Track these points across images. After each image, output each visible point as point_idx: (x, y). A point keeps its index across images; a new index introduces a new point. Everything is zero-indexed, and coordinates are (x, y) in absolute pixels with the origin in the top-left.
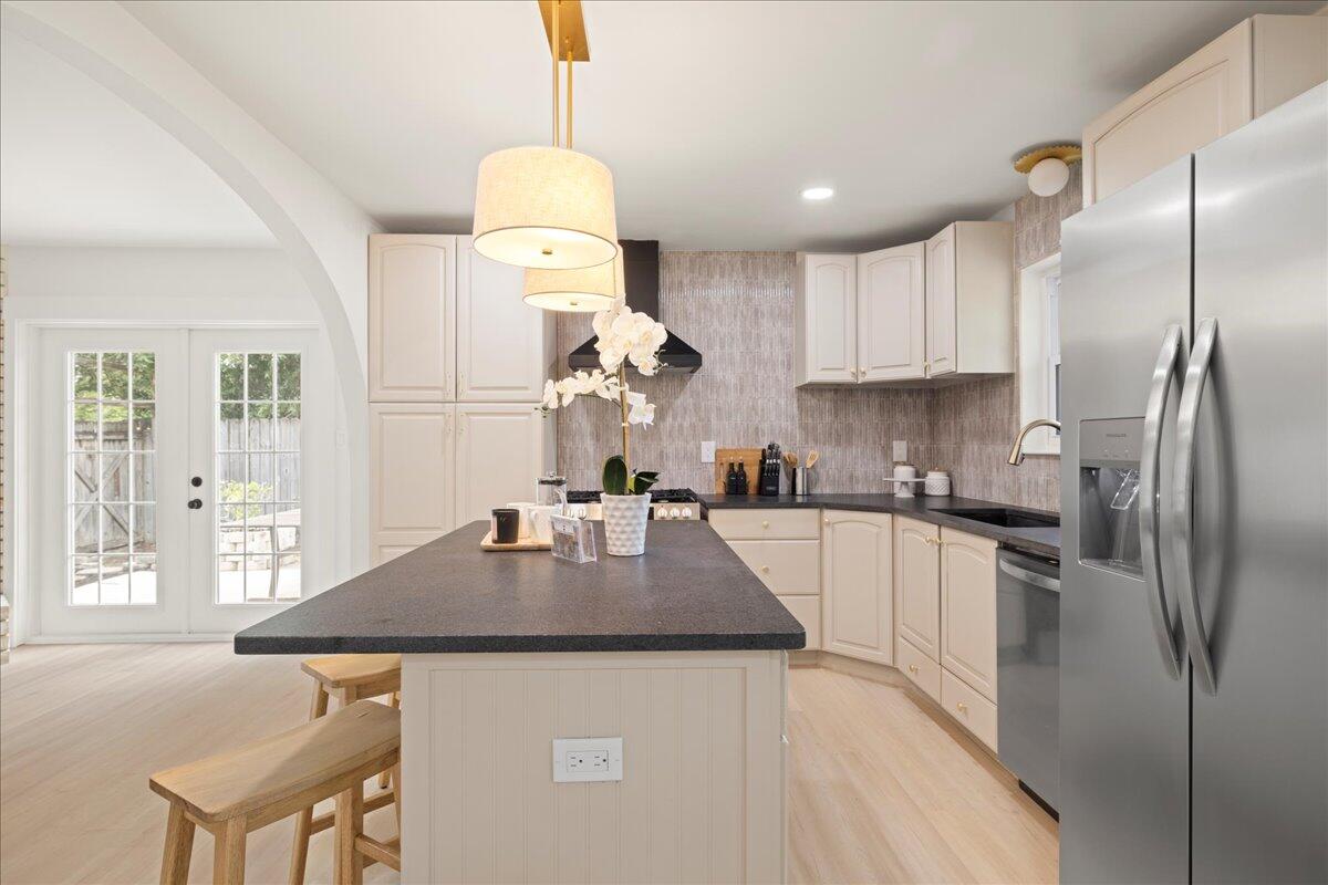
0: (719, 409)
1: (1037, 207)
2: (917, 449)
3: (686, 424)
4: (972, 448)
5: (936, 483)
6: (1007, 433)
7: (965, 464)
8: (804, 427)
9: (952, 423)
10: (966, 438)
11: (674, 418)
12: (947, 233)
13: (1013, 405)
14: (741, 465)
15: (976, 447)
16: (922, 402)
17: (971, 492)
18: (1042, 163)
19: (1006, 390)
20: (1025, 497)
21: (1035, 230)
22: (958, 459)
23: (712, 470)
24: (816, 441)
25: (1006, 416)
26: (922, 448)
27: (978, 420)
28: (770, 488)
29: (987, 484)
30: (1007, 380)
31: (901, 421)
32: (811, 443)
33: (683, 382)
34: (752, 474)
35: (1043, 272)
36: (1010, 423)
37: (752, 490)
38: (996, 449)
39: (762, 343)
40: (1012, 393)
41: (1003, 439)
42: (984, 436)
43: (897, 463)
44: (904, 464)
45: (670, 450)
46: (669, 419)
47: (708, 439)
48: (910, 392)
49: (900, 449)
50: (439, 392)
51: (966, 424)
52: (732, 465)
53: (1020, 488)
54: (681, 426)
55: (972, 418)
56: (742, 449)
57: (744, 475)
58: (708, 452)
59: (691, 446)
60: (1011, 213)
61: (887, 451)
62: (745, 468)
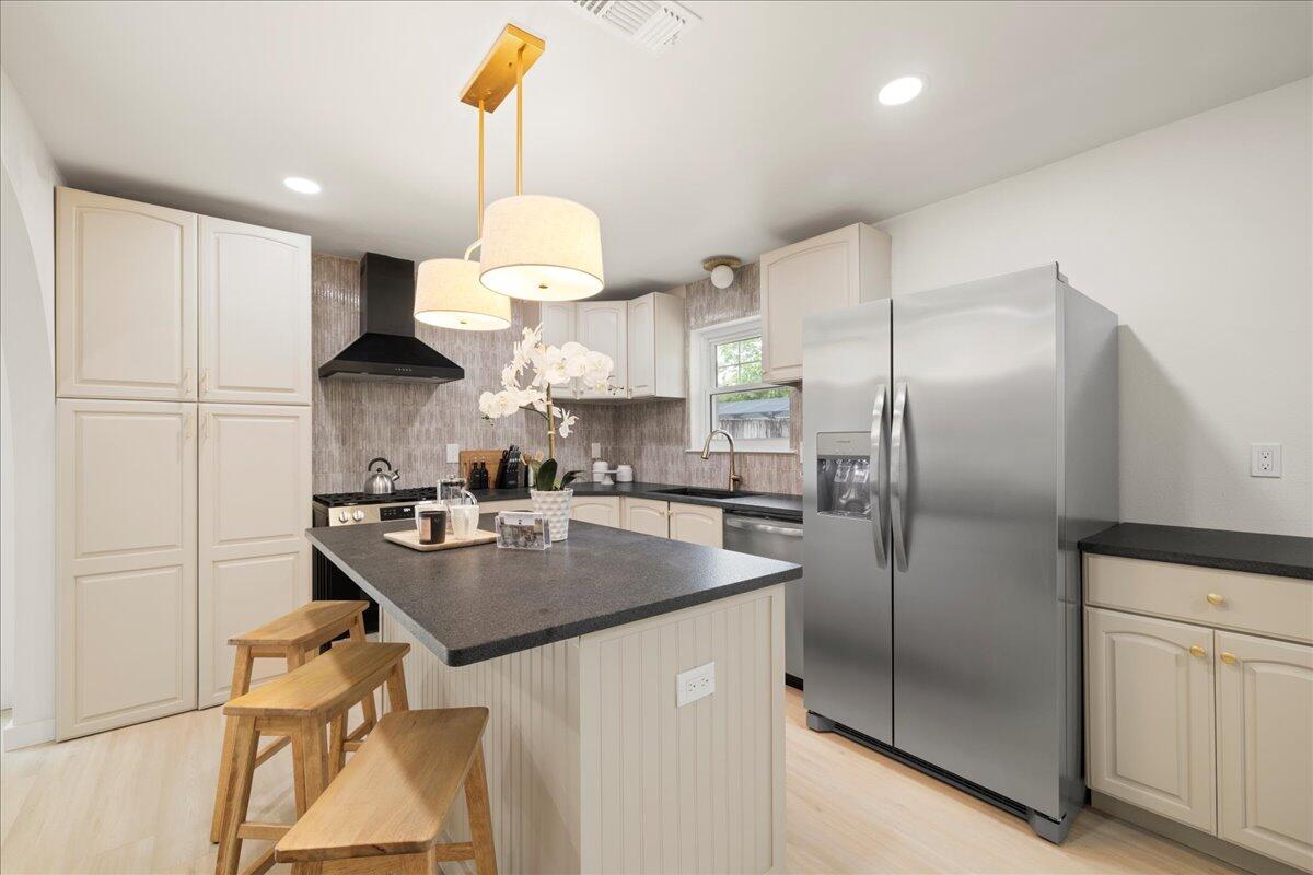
0: (461, 416)
1: (704, 292)
2: (606, 449)
3: (432, 429)
4: (650, 448)
5: (625, 472)
6: (681, 438)
7: (644, 457)
8: (530, 433)
9: (633, 430)
10: (645, 441)
11: (422, 424)
12: (649, 298)
13: (684, 420)
14: (483, 464)
15: (654, 448)
16: (610, 414)
17: (650, 477)
18: (719, 267)
19: (679, 409)
20: (694, 479)
21: (701, 307)
22: (638, 454)
23: (457, 468)
24: (539, 443)
25: (679, 427)
26: (610, 448)
27: (656, 429)
28: (511, 483)
29: (663, 472)
30: (680, 403)
31: (597, 428)
32: (536, 445)
33: (430, 392)
34: (493, 471)
35: (702, 334)
36: (682, 430)
37: (491, 485)
38: (673, 449)
39: (498, 362)
40: (684, 412)
41: (677, 441)
42: (661, 439)
43: (595, 460)
44: (602, 460)
45: (418, 452)
46: (417, 425)
47: (452, 441)
48: (602, 407)
49: (596, 449)
50: (173, 390)
51: (646, 431)
52: (475, 464)
53: (690, 475)
54: (428, 430)
55: (650, 427)
56: (481, 451)
57: (486, 472)
58: (452, 453)
59: (437, 448)
60: (683, 293)
61: (588, 450)
62: (487, 467)
